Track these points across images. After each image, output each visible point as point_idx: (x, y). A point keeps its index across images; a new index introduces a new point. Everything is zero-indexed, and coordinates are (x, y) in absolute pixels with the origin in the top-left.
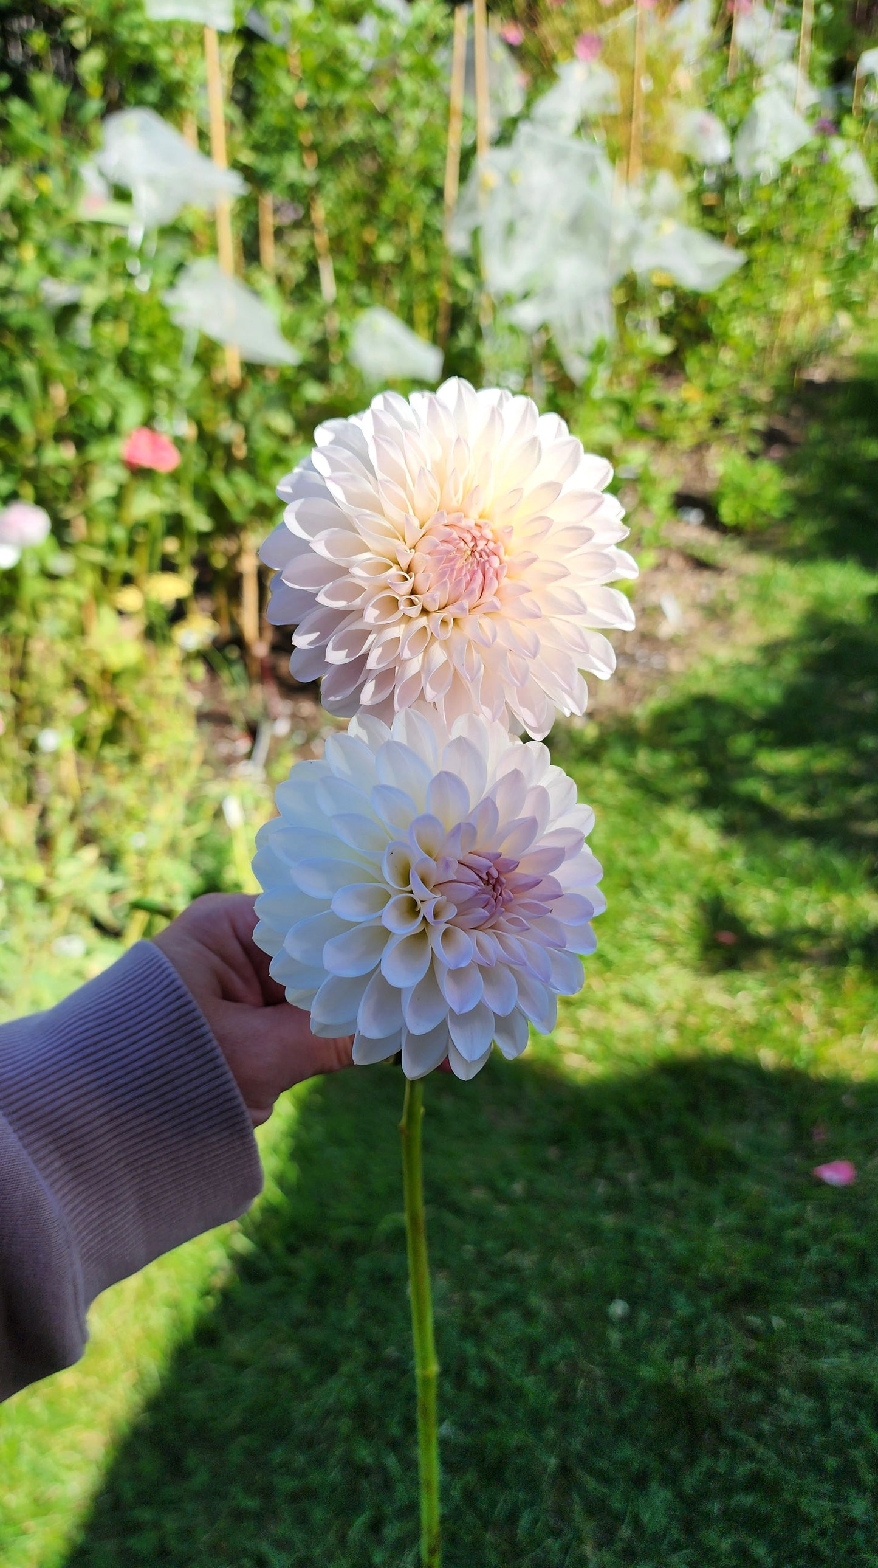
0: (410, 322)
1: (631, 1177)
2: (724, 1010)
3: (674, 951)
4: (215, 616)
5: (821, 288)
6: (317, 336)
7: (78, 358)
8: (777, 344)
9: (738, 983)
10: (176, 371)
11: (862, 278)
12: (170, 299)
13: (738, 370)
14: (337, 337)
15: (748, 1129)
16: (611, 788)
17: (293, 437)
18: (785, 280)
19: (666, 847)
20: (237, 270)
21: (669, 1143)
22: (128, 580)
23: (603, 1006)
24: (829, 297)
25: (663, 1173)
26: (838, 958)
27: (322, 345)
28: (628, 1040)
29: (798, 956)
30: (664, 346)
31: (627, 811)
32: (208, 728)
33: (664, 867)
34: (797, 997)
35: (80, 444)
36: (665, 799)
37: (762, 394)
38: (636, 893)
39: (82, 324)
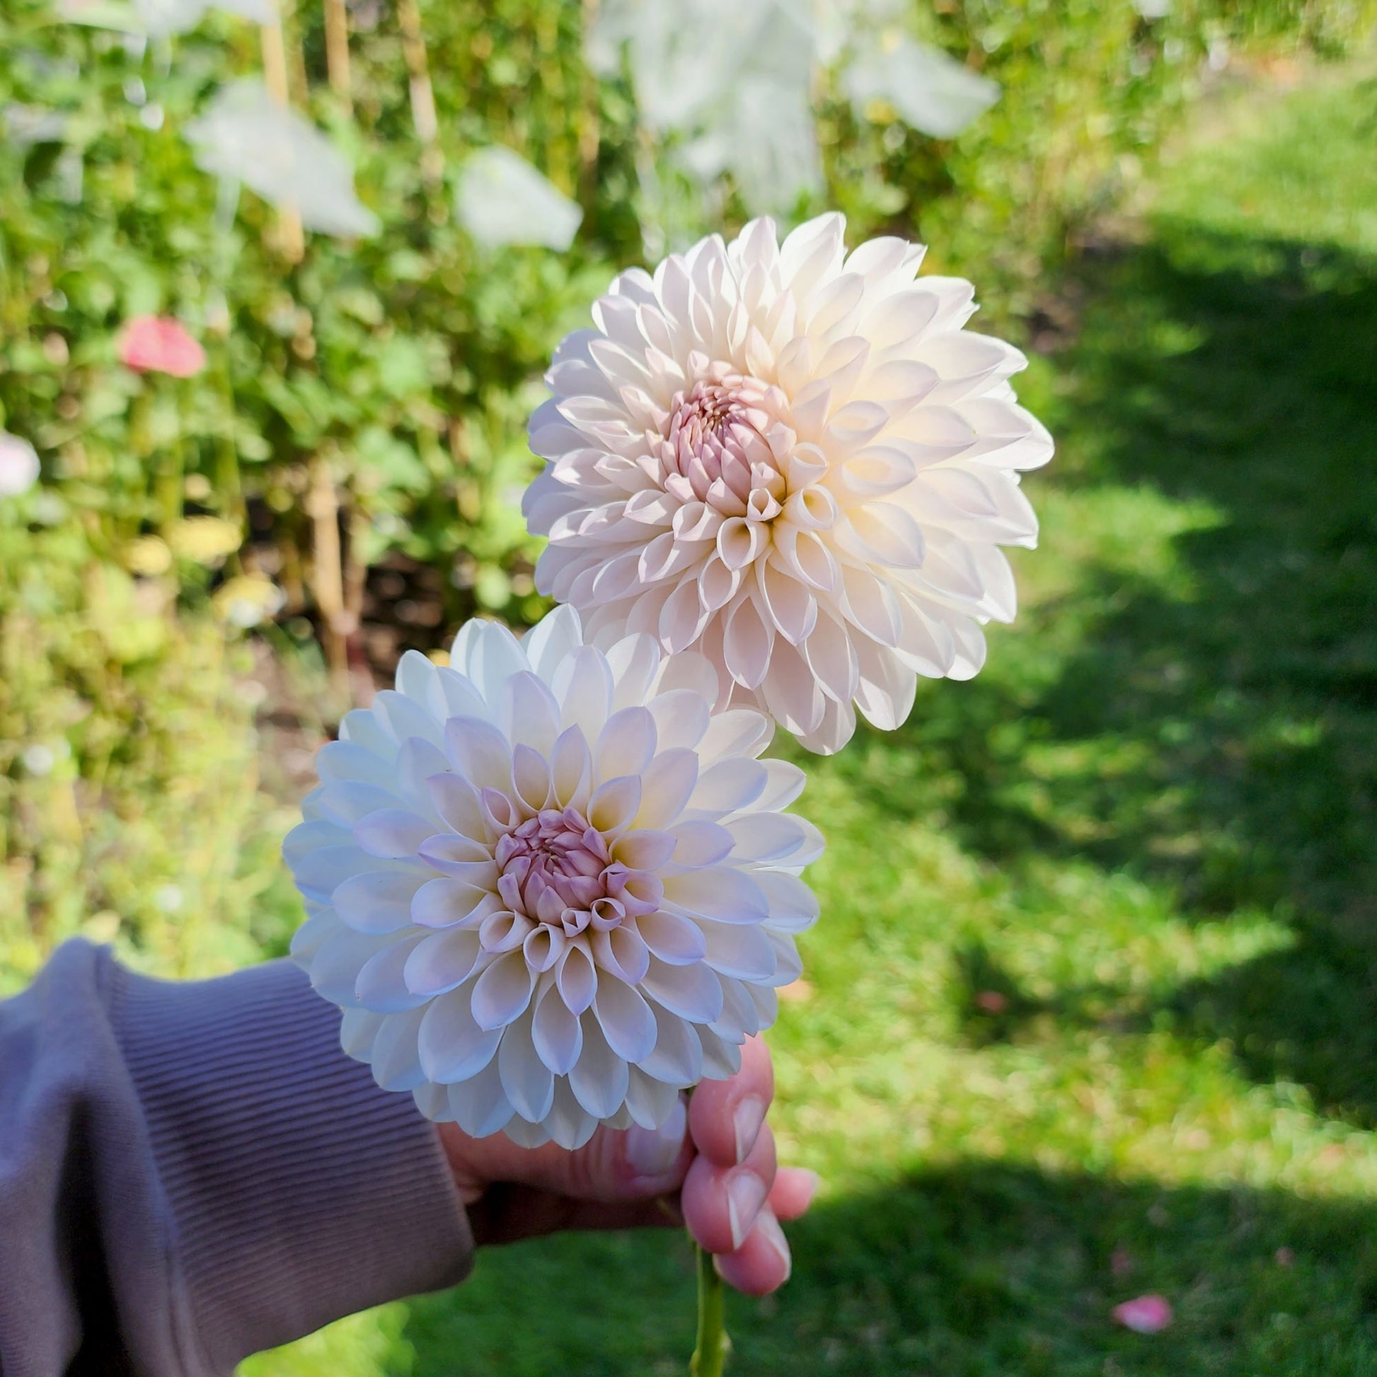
0: (542, 164)
1: (872, 1334)
2: (990, 1100)
3: (923, 1022)
4: (277, 579)
5: (1099, 124)
6: (413, 187)
7: (60, 219)
8: (1040, 200)
9: (1009, 1062)
10: (205, 237)
11: (1149, 113)
12: (196, 133)
13: (988, 234)
14: (441, 188)
15: (1026, 1261)
16: (835, 804)
17: (380, 327)
18: (1050, 113)
19: (910, 882)
20: (292, 96)
21: (922, 1284)
22: (148, 529)
23: (831, 1101)
24: (1108, 137)
25: (914, 1324)
26: (1139, 1023)
27: (419, 199)
28: (866, 1146)
29: (1088, 1023)
30: (891, 200)
31: (856, 834)
32: (273, 735)
33: (909, 909)
34: (1087, 1077)
35: (72, 340)
36: (907, 814)
37: (1026, 265)
38: (872, 945)
39: (69, 169)
